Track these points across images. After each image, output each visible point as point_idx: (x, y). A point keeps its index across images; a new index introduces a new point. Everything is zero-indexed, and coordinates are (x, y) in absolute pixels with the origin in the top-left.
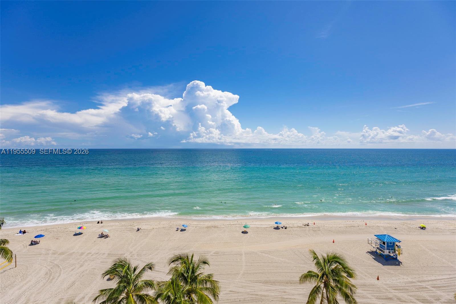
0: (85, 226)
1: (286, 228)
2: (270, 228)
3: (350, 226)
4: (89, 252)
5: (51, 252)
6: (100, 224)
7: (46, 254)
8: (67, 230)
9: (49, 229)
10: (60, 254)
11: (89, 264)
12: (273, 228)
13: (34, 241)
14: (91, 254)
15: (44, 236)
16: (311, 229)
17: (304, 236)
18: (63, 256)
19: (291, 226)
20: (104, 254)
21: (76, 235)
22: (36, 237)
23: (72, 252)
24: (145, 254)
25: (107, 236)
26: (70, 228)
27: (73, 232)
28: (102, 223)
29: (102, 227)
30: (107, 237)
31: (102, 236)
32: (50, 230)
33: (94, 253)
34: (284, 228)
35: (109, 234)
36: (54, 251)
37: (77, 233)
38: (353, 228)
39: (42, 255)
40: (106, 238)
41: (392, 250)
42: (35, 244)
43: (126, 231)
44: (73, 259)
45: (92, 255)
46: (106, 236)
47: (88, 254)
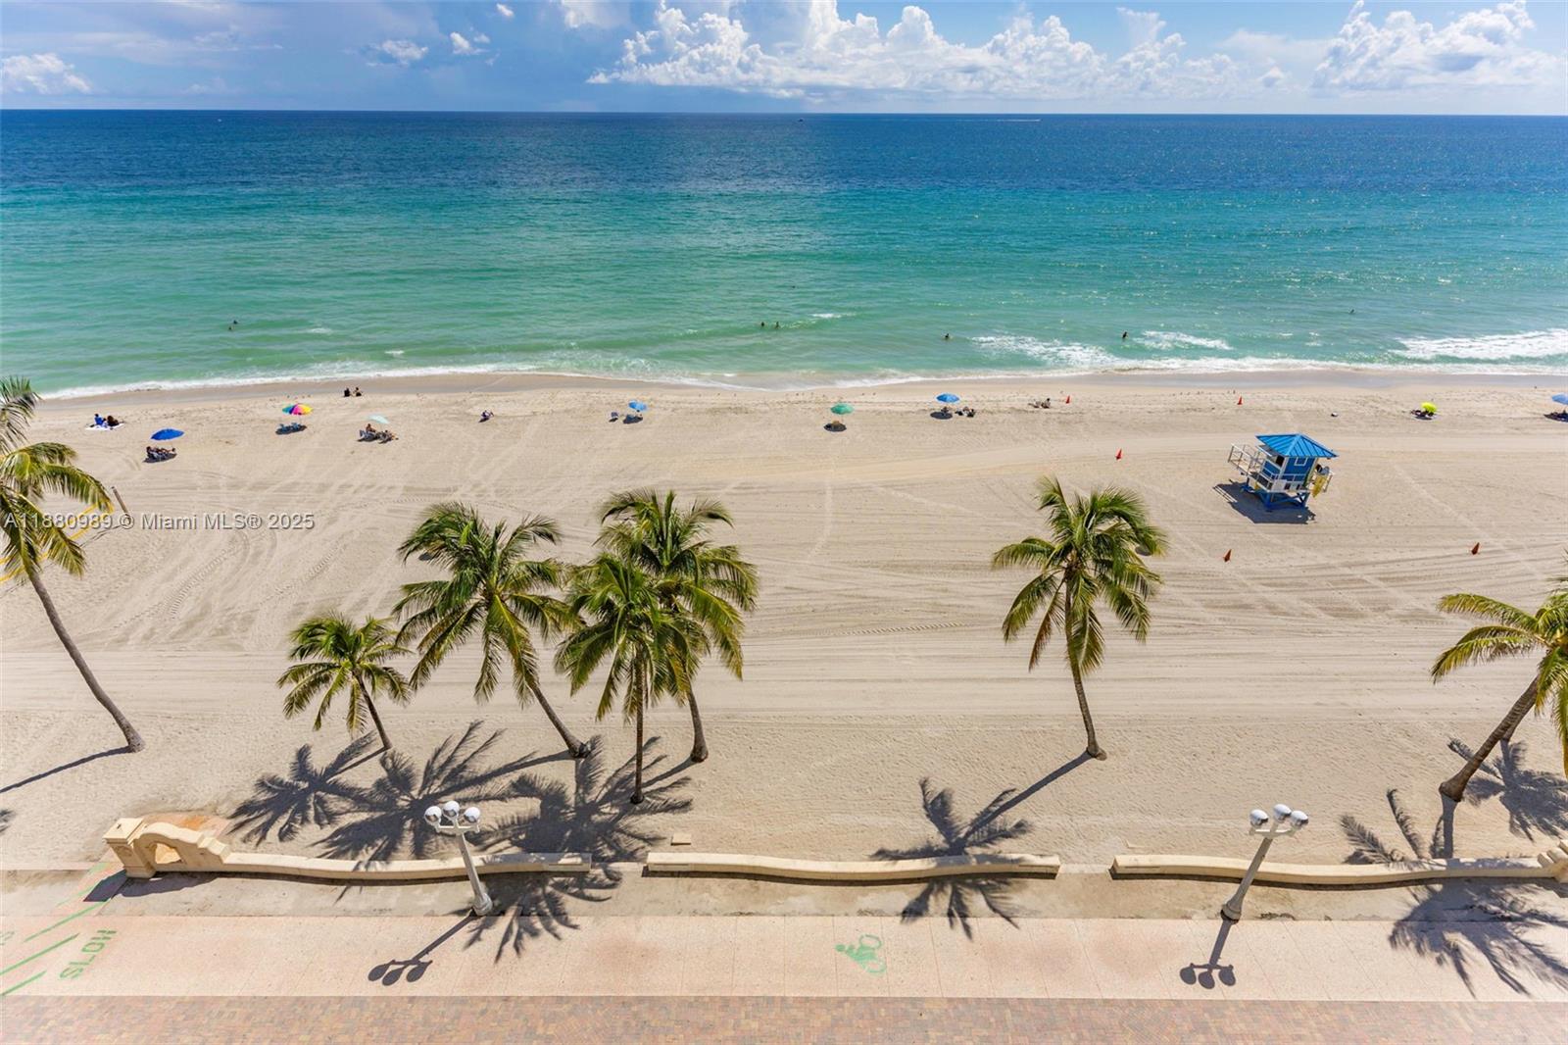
0: (308, 405)
1: (971, 415)
2: (918, 412)
3: (1185, 407)
4: (342, 481)
5: (222, 481)
6: (353, 399)
7: (210, 488)
8: (251, 416)
9: (190, 411)
10: (255, 487)
11: (352, 517)
12: (929, 414)
13: (158, 451)
14: (352, 490)
15: (182, 433)
16: (1053, 416)
17: (1027, 439)
18: (265, 492)
19: (989, 407)
20: (391, 488)
21: (284, 431)
22: (156, 437)
23: (289, 481)
24: (521, 491)
25: (386, 437)
26: (258, 412)
27: (272, 421)
28: (358, 395)
29: (364, 407)
30: (390, 439)
31: (370, 435)
32: (193, 415)
33: (361, 486)
34: (965, 414)
35: (392, 430)
36: (231, 478)
37: (286, 425)
38: (1193, 413)
39: (199, 490)
40: (384, 442)
41: (1297, 479)
42: (163, 459)
43: (446, 421)
44: (298, 502)
45: (355, 492)
46: (384, 435)
47: (341, 487)
